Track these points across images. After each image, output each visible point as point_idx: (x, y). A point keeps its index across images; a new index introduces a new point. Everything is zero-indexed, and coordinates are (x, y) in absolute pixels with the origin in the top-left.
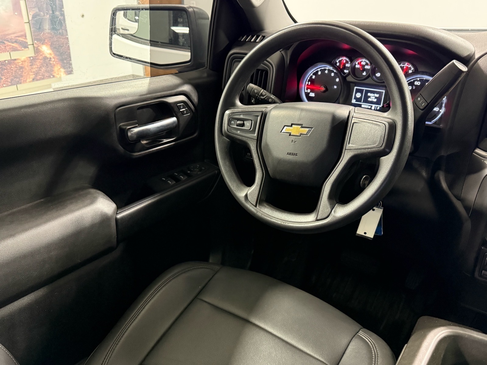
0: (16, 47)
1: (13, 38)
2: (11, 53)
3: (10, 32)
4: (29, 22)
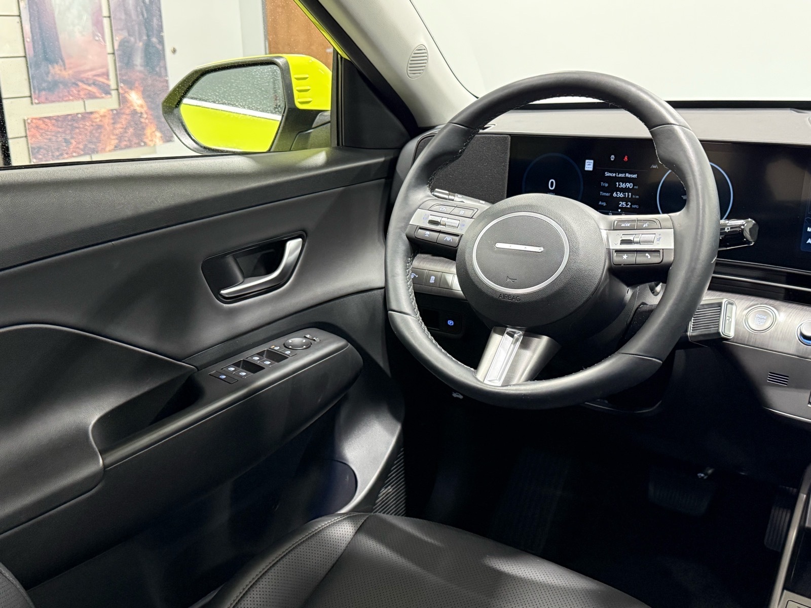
0: (94, 92)
1: (90, 77)
2: (86, 102)
3: (87, 67)
4: (113, 54)
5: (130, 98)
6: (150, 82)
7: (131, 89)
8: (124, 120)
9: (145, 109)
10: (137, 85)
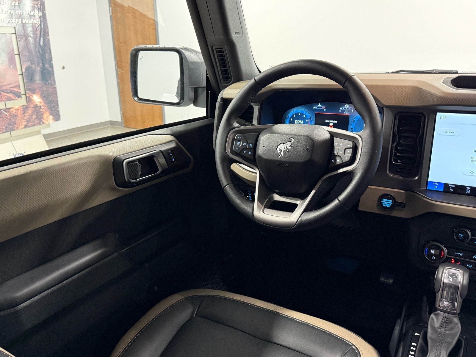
0: (11, 97)
1: (8, 88)
2: (6, 103)
3: (6, 83)
4: (22, 75)
5: (34, 99)
6: (45, 89)
7: (34, 93)
8: (30, 111)
9: (43, 104)
10: (37, 91)
